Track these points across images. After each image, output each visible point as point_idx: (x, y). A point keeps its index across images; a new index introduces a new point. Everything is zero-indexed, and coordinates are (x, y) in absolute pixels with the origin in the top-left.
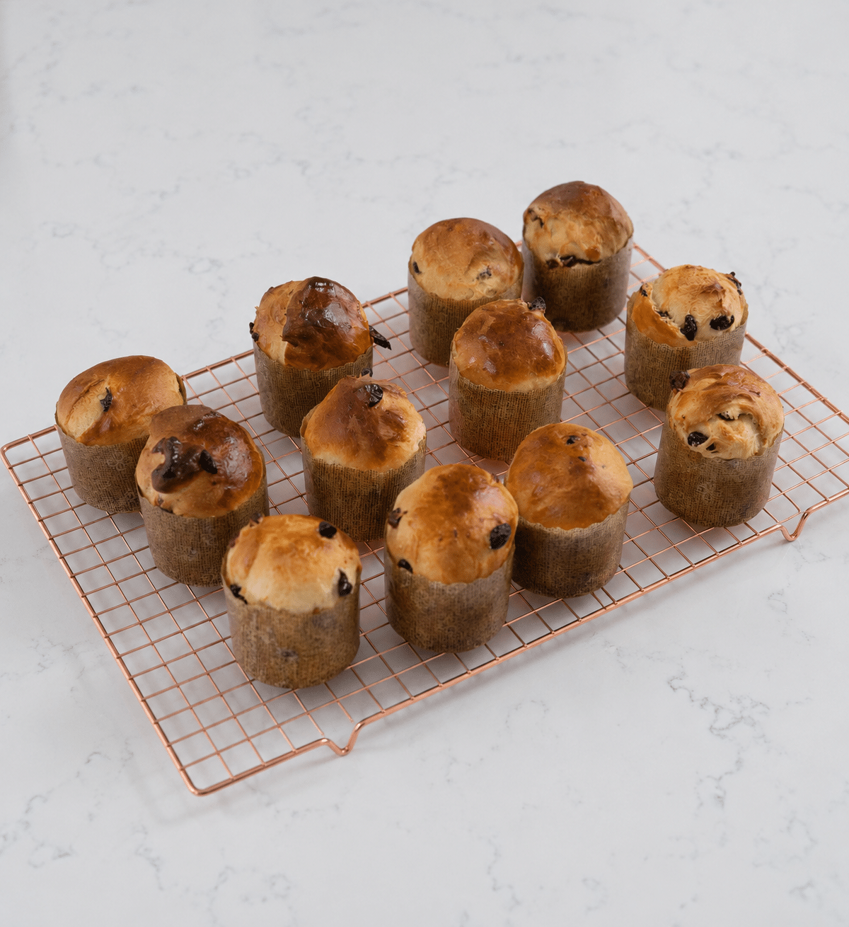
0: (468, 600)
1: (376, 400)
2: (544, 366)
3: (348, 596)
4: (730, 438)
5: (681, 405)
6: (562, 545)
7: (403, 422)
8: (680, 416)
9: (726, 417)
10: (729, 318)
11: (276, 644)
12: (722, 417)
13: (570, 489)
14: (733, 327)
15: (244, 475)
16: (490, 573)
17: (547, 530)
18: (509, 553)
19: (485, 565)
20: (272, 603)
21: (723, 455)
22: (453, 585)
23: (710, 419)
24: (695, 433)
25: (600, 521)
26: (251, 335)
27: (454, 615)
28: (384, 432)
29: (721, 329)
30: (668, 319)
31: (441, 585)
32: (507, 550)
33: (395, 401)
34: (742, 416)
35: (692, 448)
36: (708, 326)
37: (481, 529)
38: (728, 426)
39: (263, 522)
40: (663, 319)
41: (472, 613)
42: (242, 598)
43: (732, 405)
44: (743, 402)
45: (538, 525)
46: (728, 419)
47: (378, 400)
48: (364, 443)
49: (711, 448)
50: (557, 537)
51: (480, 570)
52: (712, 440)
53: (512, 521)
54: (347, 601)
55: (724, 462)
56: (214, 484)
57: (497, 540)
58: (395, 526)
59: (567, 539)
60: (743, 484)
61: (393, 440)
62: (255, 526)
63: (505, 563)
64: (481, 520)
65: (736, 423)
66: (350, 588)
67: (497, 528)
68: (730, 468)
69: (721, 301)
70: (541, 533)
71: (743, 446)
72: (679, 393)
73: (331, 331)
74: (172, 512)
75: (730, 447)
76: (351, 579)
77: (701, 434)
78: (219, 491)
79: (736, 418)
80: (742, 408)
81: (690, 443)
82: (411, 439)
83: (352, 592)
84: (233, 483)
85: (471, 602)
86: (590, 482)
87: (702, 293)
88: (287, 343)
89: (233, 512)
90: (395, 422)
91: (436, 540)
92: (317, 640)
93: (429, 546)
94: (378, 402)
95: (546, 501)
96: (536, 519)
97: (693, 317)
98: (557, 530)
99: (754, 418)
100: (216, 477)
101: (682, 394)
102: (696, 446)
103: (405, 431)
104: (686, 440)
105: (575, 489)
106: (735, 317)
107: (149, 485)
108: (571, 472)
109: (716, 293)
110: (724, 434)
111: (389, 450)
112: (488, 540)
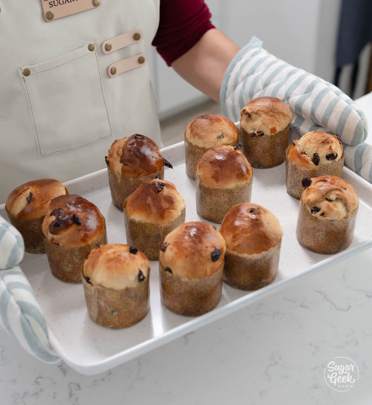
0: (200, 288)
1: (160, 189)
2: (241, 176)
3: (143, 282)
4: (332, 210)
5: (307, 194)
6: (248, 263)
7: (174, 200)
8: (307, 200)
9: (329, 200)
10: (335, 154)
11: (107, 306)
12: (327, 200)
13: (251, 234)
14: (337, 159)
15: (94, 227)
16: (211, 274)
17: (240, 255)
18: (221, 265)
19: (209, 271)
20: (105, 285)
21: (328, 218)
22: (193, 280)
23: (322, 201)
24: (314, 207)
25: (266, 250)
26: (105, 162)
27: (194, 295)
28: (165, 205)
29: (331, 160)
30: (305, 155)
31: (186, 280)
32: (220, 263)
33: (170, 191)
34: (337, 199)
35: (313, 215)
36: (325, 159)
37: (206, 251)
38: (331, 204)
39: (102, 247)
40: (303, 155)
41: (202, 295)
42: (90, 283)
43: (332, 194)
44: (337, 192)
45: (236, 253)
46: (330, 201)
47: (161, 189)
48: (154, 210)
49: (323, 214)
50: (244, 259)
51: (206, 272)
52: (323, 210)
53: (222, 249)
54: (143, 284)
55: (329, 221)
56: (79, 230)
57: (215, 257)
58: (164, 250)
59: (250, 260)
60: (339, 233)
61: (168, 209)
62: (98, 249)
63: (219, 270)
64: (207, 247)
65: (334, 203)
66: (144, 278)
67: (215, 251)
68: (332, 224)
69: (331, 146)
70: (237, 257)
71: (338, 213)
72: (307, 189)
73: (144, 159)
74: (58, 245)
75: (331, 215)
76: (145, 274)
77: (317, 208)
78: (82, 234)
79: (334, 200)
80: (337, 195)
81: (312, 212)
82: (177, 208)
83: (145, 280)
84: (88, 230)
85: (202, 289)
86: (261, 231)
87: (322, 142)
88: (122, 164)
89: (88, 245)
90: (170, 200)
91: (184, 257)
92: (127, 304)
93: (180, 260)
94: (161, 191)
95: (240, 240)
96: (234, 249)
97: (317, 154)
98: (245, 255)
99: (343, 201)
100: (80, 227)
101: (308, 189)
102: (315, 213)
103: (175, 205)
104: (310, 211)
105: (253, 235)
106: (338, 154)
107: (47, 232)
108: (252, 226)
109: (328, 143)
110: (328, 207)
111: (166, 214)
112: (210, 257)
